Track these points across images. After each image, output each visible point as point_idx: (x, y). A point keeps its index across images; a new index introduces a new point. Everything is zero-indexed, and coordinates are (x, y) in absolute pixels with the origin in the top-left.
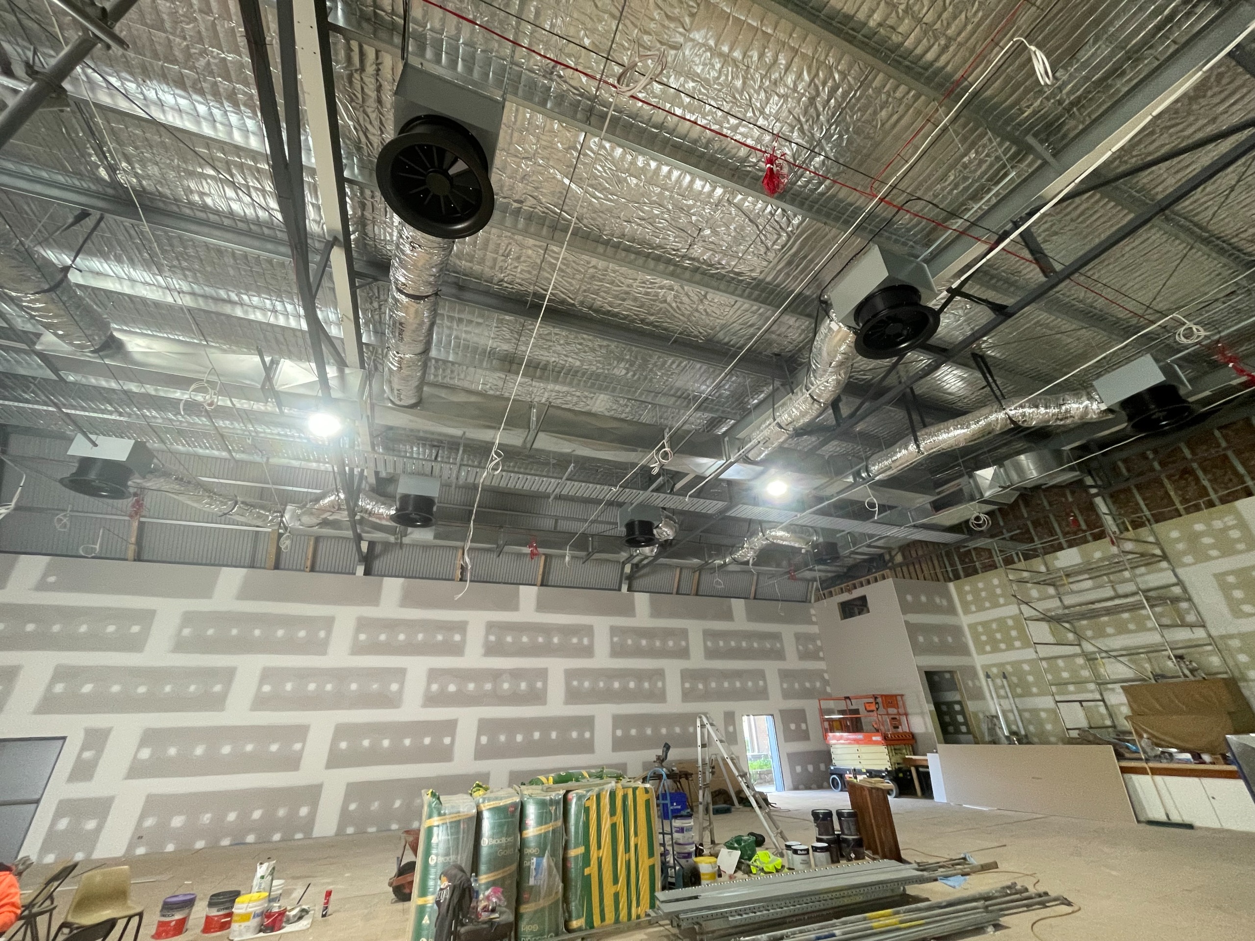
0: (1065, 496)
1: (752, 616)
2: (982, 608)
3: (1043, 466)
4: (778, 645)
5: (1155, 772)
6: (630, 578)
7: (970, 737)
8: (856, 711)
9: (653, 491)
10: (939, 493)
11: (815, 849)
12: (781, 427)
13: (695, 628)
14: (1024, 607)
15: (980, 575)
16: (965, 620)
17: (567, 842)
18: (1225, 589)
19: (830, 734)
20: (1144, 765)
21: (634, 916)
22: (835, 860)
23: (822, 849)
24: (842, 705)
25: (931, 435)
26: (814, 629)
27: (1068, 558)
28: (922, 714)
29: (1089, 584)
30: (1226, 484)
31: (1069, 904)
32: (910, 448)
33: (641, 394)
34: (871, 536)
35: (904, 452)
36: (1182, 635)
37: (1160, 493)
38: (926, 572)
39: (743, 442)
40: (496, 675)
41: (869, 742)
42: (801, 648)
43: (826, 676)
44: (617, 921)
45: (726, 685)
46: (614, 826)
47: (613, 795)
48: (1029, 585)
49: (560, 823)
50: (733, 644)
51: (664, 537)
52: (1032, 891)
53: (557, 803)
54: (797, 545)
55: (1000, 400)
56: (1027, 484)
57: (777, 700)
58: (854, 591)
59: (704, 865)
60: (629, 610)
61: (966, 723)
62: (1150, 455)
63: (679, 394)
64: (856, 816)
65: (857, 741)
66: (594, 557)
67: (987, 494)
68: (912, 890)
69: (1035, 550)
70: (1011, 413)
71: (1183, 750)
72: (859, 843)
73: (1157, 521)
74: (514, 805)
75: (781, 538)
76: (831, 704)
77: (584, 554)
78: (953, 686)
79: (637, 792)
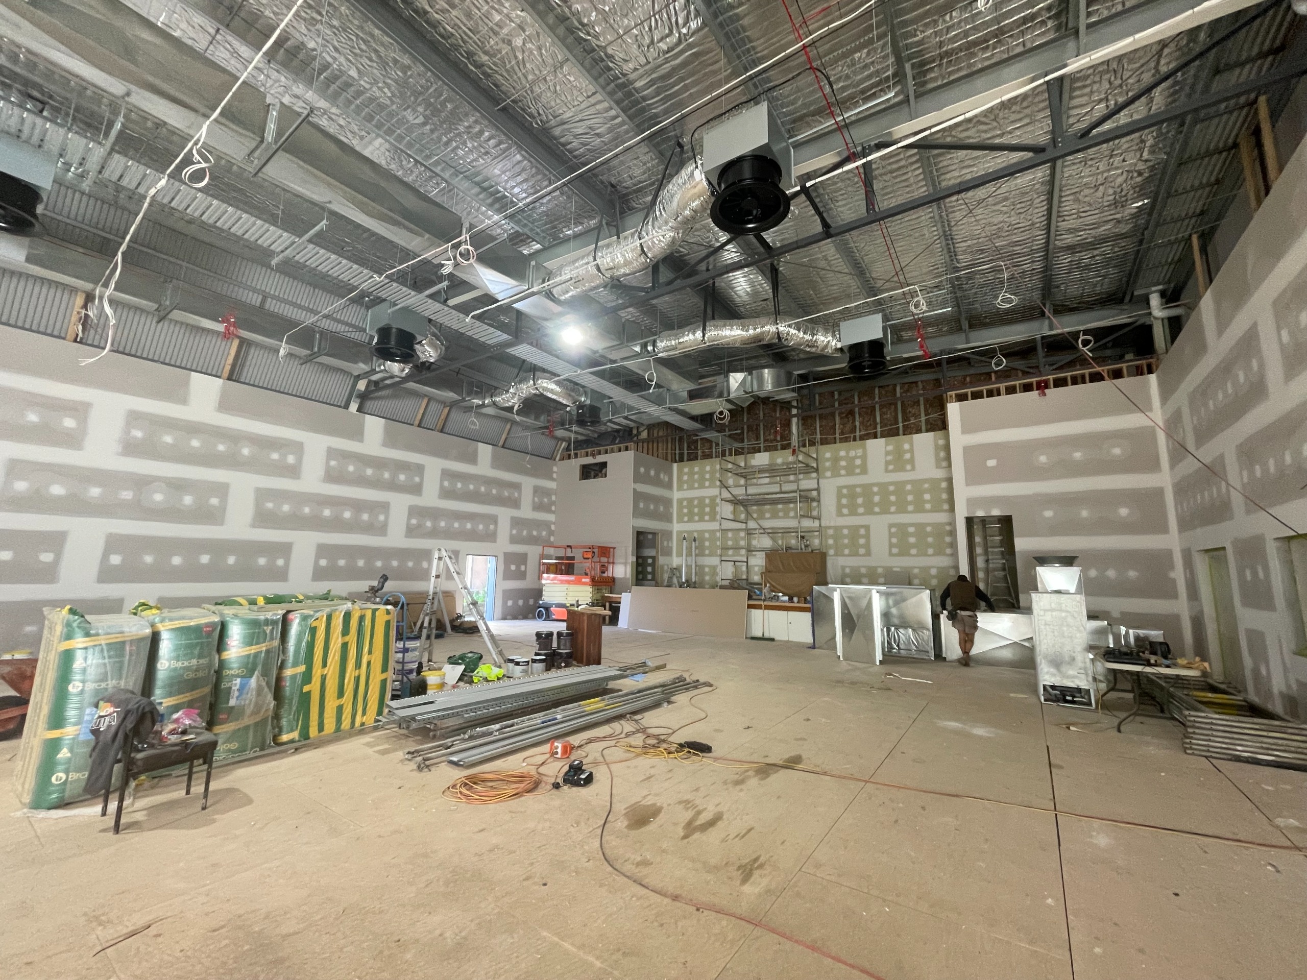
0: (775, 411)
1: (497, 463)
2: (691, 488)
3: (777, 383)
4: (516, 495)
5: (767, 608)
6: (364, 397)
7: (654, 582)
8: (572, 558)
9: (431, 296)
10: (700, 384)
11: (534, 661)
12: (599, 269)
13: (434, 466)
14: (724, 490)
15: (699, 461)
16: (676, 495)
17: (283, 662)
18: (840, 496)
19: (545, 576)
20: (761, 603)
21: (357, 724)
22: (548, 669)
23: (540, 661)
24: (561, 553)
25: (716, 327)
26: (552, 485)
27: (761, 459)
28: (625, 564)
29: (767, 480)
30: (867, 427)
31: (711, 685)
32: (697, 335)
33: (437, 163)
34: (630, 408)
35: (691, 336)
36: (807, 523)
37: (831, 424)
38: (660, 451)
39: (550, 275)
40: (142, 483)
41: (579, 582)
42: (536, 499)
43: (553, 527)
44: (338, 729)
45: (456, 525)
46: (345, 646)
47: (347, 616)
48: (730, 474)
49: (276, 643)
50: (471, 487)
51: (423, 358)
52: (688, 680)
53: (274, 623)
54: (564, 402)
55: (777, 314)
56: (762, 394)
57: (503, 544)
58: (598, 457)
59: (432, 678)
60: (357, 434)
61: (653, 573)
62: (836, 394)
63: (486, 184)
64: (573, 634)
65: (568, 582)
66: (319, 360)
67: (732, 396)
68: (612, 685)
69: (743, 448)
70: (781, 329)
71: (785, 595)
72: (570, 656)
73: (822, 444)
74: (212, 625)
75: (552, 391)
76: (551, 551)
77: (305, 352)
78: (653, 545)
79: (377, 613)
